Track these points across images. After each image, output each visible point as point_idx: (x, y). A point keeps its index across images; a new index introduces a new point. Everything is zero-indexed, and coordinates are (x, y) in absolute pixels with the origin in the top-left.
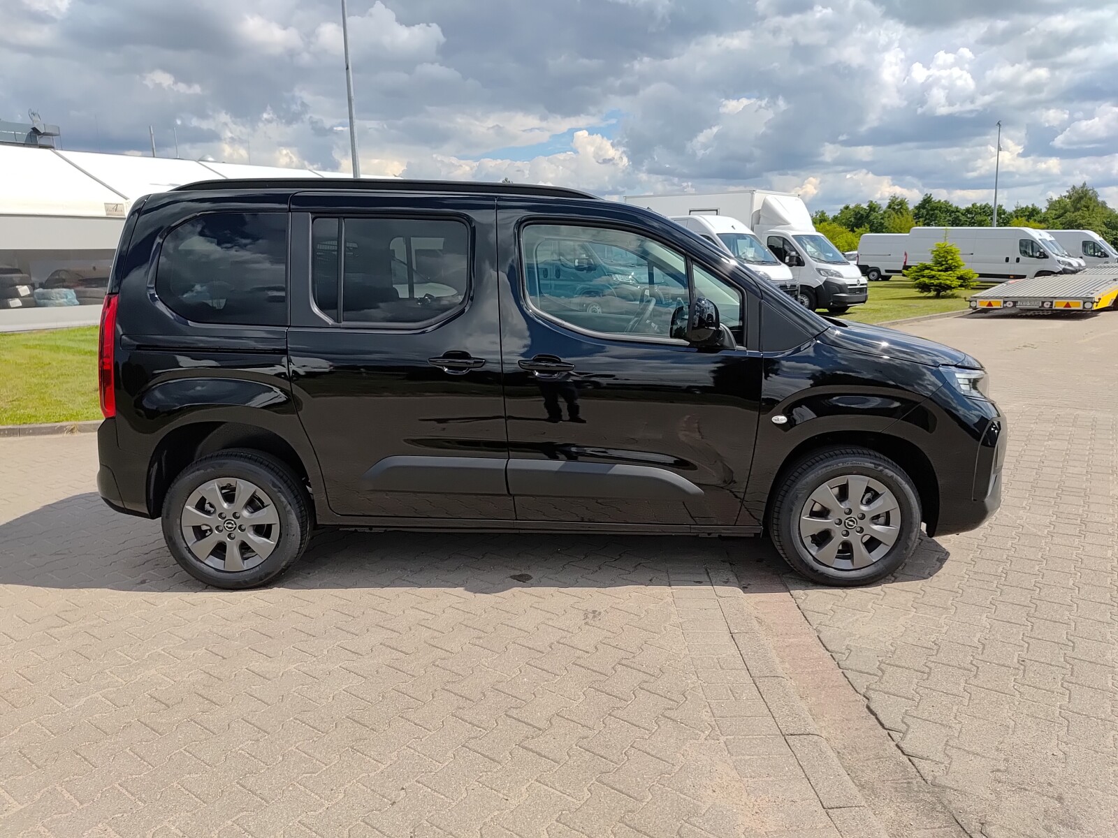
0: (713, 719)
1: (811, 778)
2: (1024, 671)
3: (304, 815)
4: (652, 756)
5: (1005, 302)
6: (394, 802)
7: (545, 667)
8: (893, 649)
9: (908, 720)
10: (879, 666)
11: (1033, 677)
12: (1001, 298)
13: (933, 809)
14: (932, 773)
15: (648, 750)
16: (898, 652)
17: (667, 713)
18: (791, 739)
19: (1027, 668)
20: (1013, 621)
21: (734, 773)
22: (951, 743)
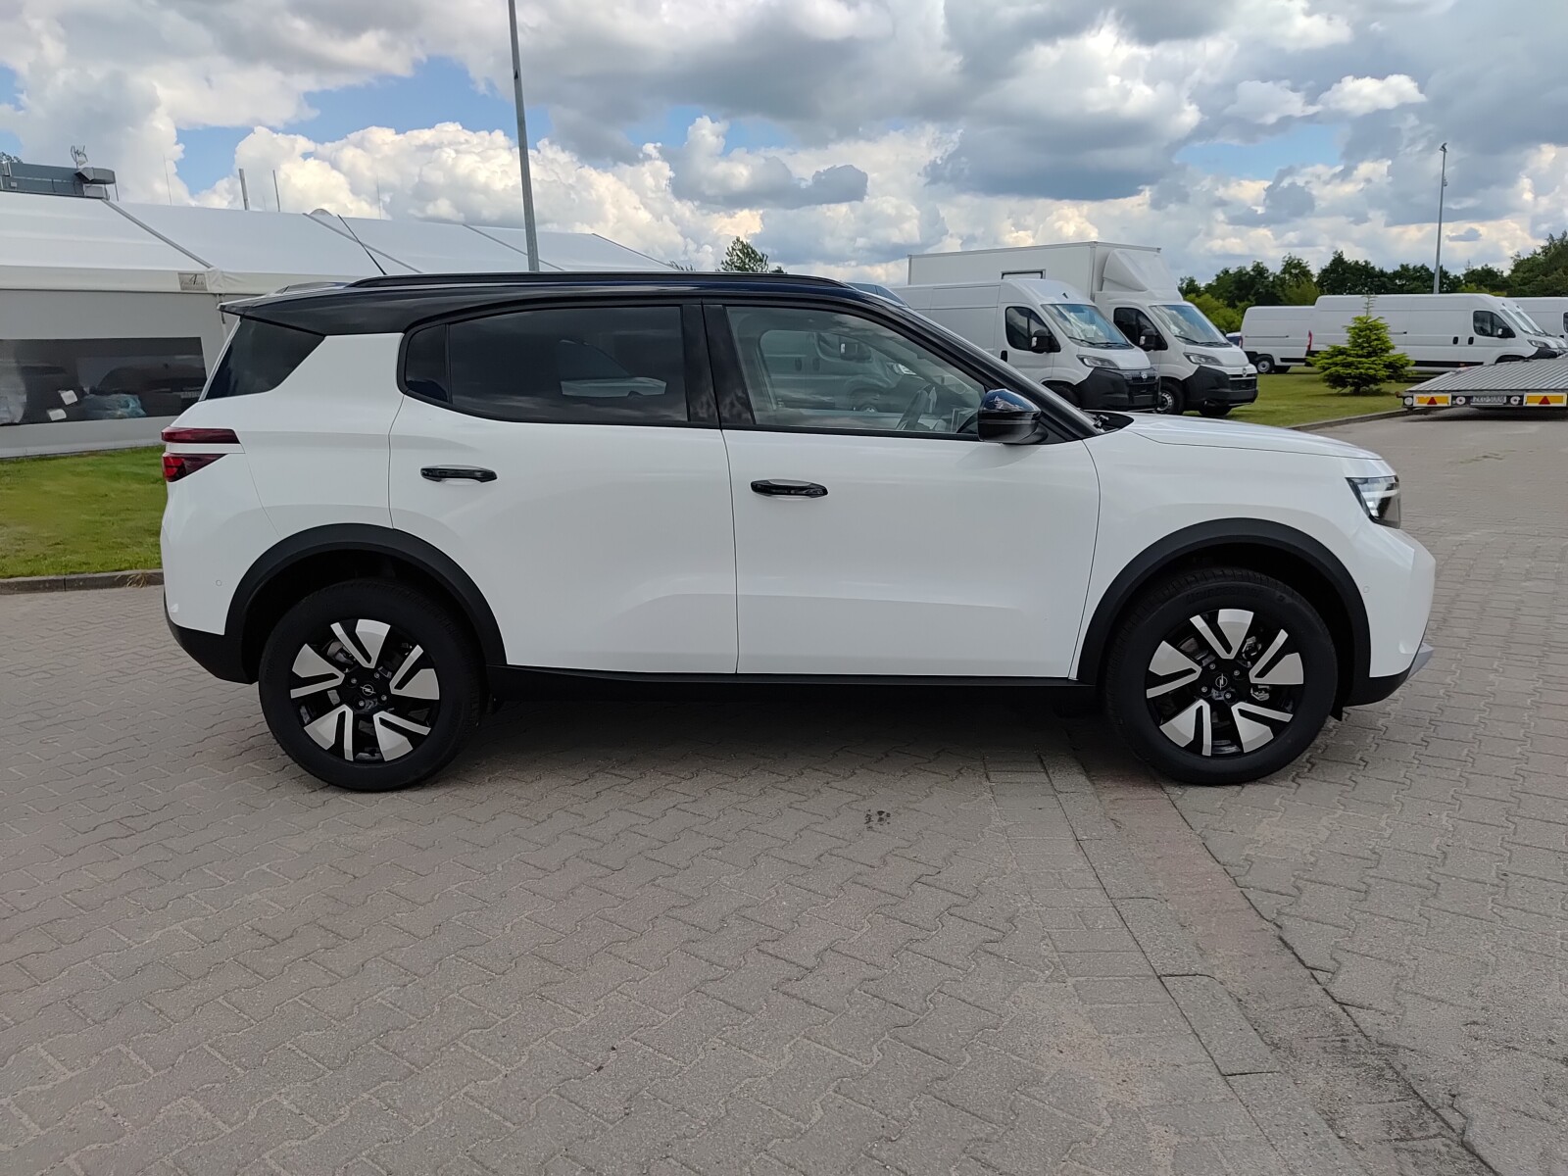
0: (1055, 954)
1: (1202, 1034)
2: (1507, 888)
3: (473, 1084)
4: (970, 1004)
5: (1454, 398)
6: (600, 1068)
7: (813, 887)
8: (1312, 859)
9: (1340, 956)
10: (1294, 882)
11: (1520, 897)
12: (1449, 391)
13: (1380, 1076)
14: (1376, 1027)
15: (964, 996)
16: (1321, 863)
17: (989, 947)
18: (1169, 982)
19: (1509, 885)
20: (1487, 821)
21: (1089, 1028)
22: (1403, 986)
